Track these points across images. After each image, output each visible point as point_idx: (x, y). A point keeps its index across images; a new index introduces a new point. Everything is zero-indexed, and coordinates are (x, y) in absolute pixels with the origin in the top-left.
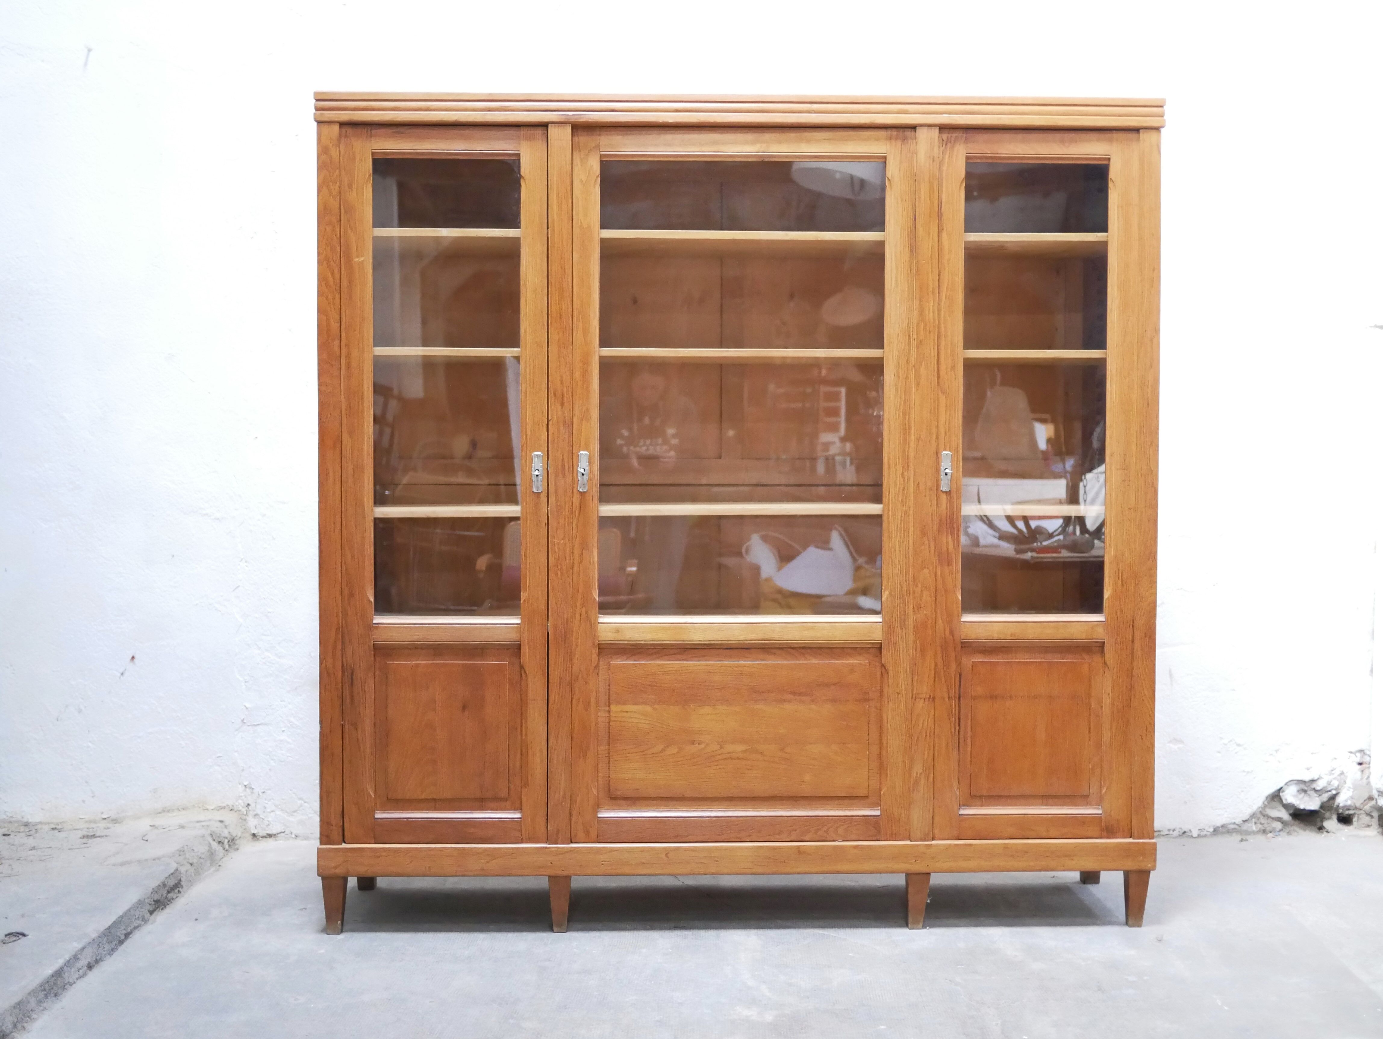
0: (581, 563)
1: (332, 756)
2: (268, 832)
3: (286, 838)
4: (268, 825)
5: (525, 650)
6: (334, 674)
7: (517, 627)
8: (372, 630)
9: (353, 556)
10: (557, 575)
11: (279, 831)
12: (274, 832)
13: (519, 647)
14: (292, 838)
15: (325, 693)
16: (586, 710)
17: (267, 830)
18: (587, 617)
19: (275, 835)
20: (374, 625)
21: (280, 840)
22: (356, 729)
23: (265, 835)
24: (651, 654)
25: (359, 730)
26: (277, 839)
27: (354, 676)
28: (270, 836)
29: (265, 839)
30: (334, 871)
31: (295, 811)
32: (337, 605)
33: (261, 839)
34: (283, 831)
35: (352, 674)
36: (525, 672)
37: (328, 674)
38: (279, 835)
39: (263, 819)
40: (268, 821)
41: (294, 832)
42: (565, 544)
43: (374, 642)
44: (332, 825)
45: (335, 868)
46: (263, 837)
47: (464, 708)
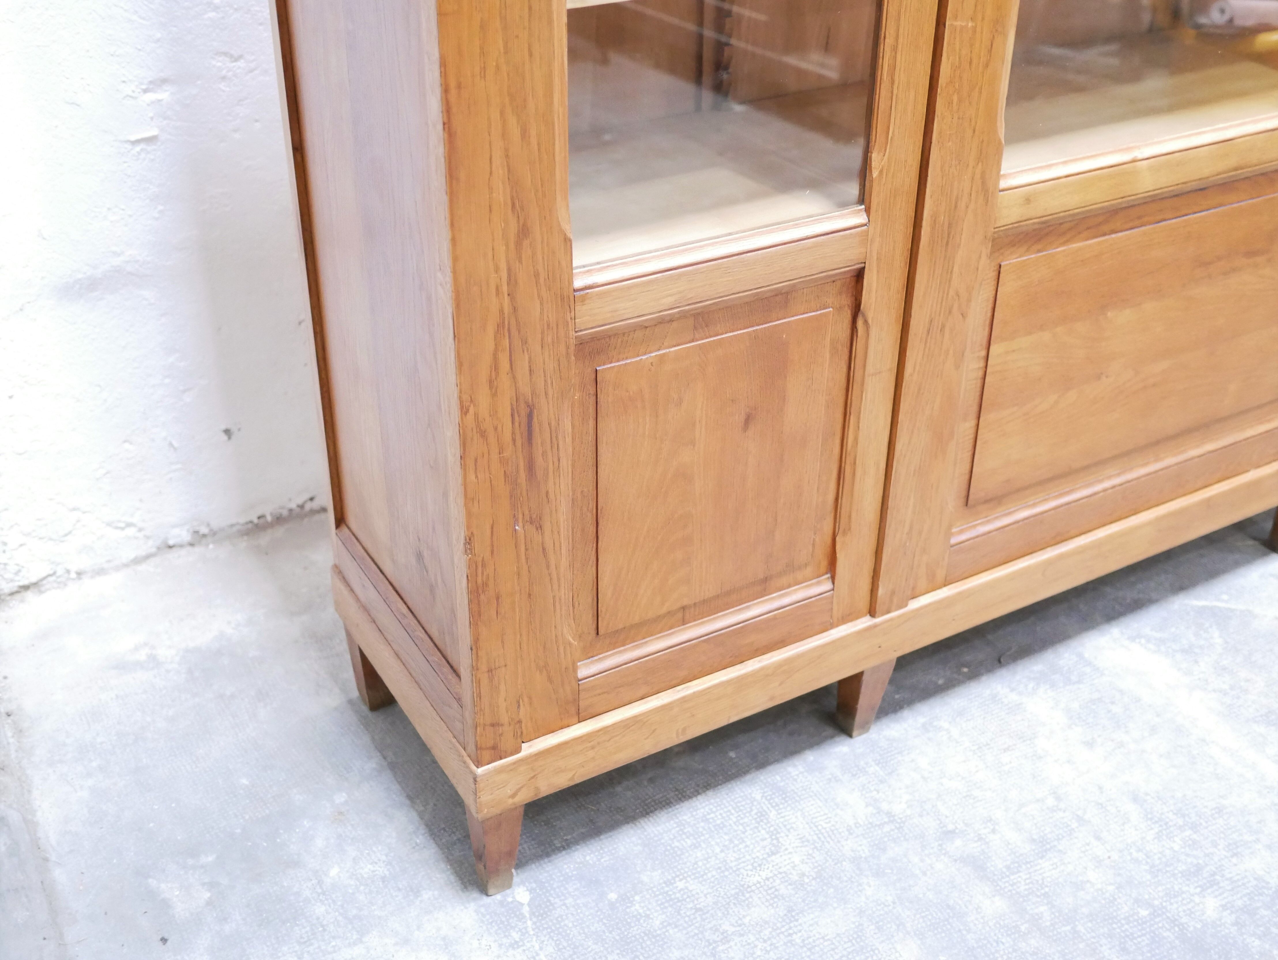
0: (987, 66)
1: (498, 598)
2: (21, 583)
3: (59, 583)
4: (19, 571)
5: (870, 279)
6: (496, 429)
7: (862, 232)
8: (572, 307)
9: (524, 134)
10: (951, 103)
11: (44, 575)
12: (34, 580)
13: (859, 275)
14: (73, 579)
15: (477, 477)
16: (957, 367)
17: (19, 581)
18: (984, 183)
19: (35, 584)
20: (577, 294)
21: (49, 589)
22: (540, 528)
23: (15, 589)
24: (1064, 233)
25: (547, 527)
26: (43, 589)
27: (535, 420)
28: (26, 588)
29: (18, 597)
30: (510, 801)
31: (66, 535)
32: (497, 270)
33: (8, 598)
34: (51, 572)
35: (530, 416)
36: (866, 322)
37: (483, 434)
38: (44, 582)
39: (5, 564)
40: (17, 565)
41: (74, 568)
42: (974, 29)
43: (576, 332)
44: (502, 725)
45: (513, 796)
46: (12, 594)
47: (748, 420)
